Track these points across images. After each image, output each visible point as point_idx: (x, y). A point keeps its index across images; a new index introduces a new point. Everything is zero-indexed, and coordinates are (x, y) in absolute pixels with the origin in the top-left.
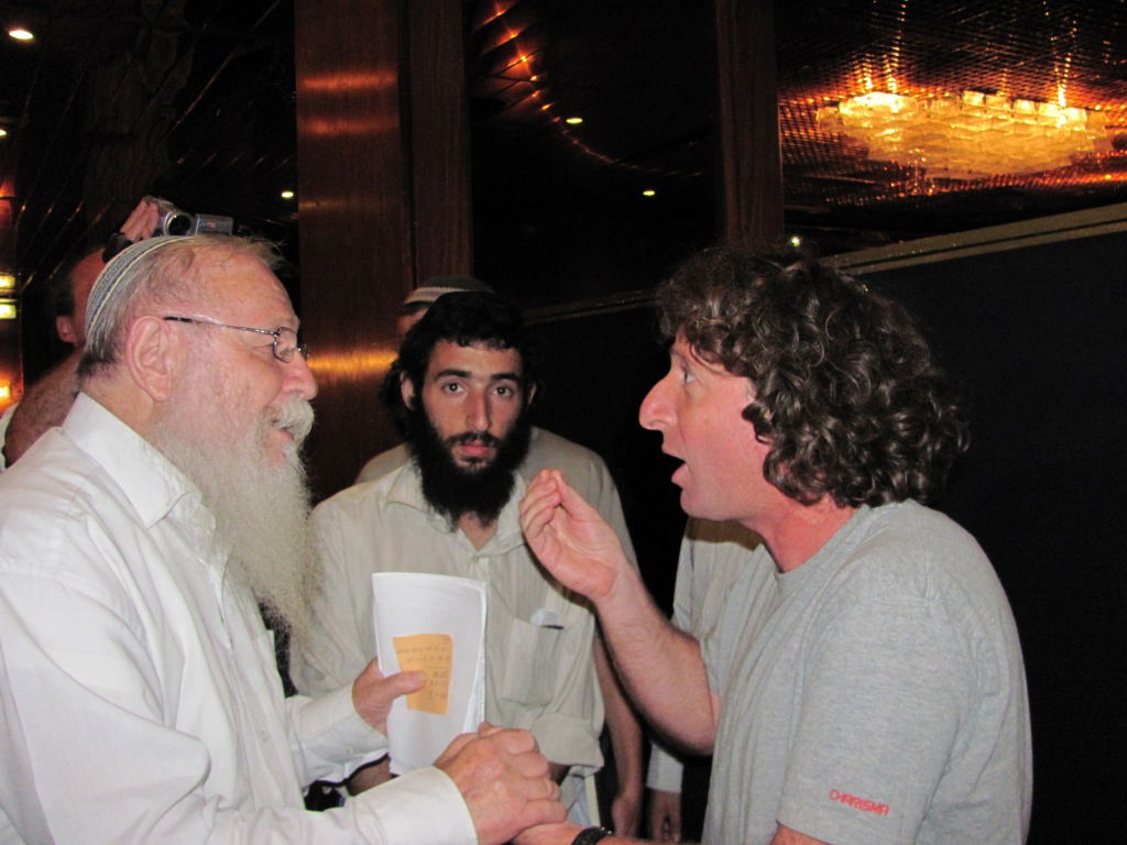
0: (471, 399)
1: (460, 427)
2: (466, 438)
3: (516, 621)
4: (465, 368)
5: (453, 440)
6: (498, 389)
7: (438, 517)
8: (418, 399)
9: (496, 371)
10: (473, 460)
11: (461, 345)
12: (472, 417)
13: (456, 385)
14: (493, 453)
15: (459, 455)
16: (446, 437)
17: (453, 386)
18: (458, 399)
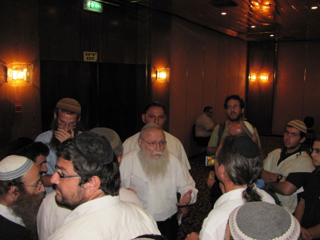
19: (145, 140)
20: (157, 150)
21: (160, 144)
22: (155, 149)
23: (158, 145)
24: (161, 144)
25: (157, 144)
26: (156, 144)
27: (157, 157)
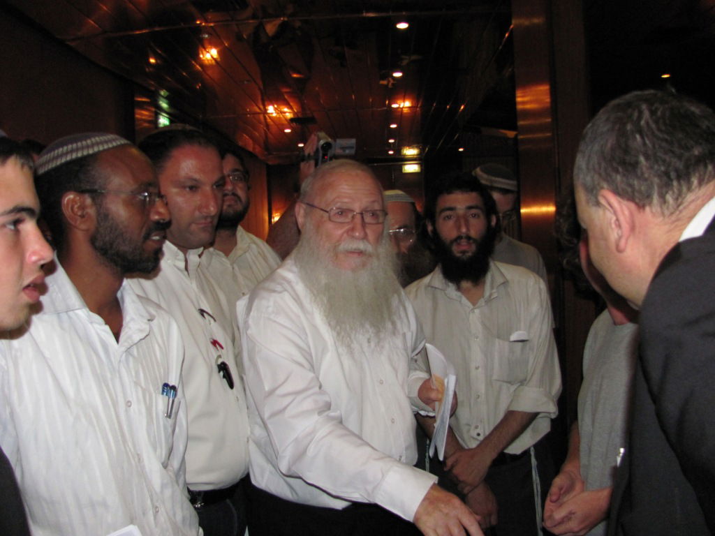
0: (458, 218)
1: (454, 234)
2: (459, 239)
3: (497, 340)
4: (453, 205)
5: (452, 242)
6: (473, 214)
7: (450, 284)
8: (435, 231)
9: (468, 204)
10: (464, 252)
12: (459, 228)
13: (451, 215)
14: (474, 247)
15: (456, 250)
16: (448, 241)
17: (449, 217)
18: (451, 223)
19: (316, 203)
20: (353, 237)
21: (363, 218)
22: (347, 232)
23: (358, 219)
24: (368, 219)
25: (353, 217)
26: (350, 215)
27: (356, 260)
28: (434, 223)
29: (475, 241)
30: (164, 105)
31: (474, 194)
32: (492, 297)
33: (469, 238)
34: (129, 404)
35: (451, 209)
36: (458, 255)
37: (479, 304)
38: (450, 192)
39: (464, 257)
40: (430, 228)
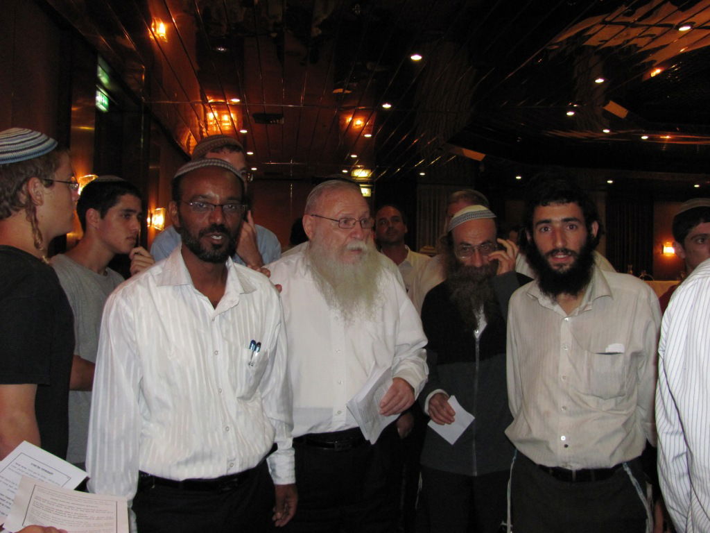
0: (554, 233)
1: (549, 247)
2: (554, 252)
4: (548, 218)
6: (570, 226)
7: (547, 298)
8: (533, 240)
9: (564, 217)
10: (561, 266)
11: (544, 206)
12: (555, 242)
13: (547, 228)
14: (572, 260)
15: (552, 263)
17: (546, 229)
18: (548, 235)
22: (350, 235)
25: (354, 224)
28: (532, 234)
29: (573, 252)
30: (104, 79)
31: (571, 205)
32: (586, 310)
33: (565, 251)
34: (216, 353)
35: (548, 222)
36: (556, 268)
37: (572, 314)
38: (545, 204)
39: (561, 270)
40: (529, 238)
